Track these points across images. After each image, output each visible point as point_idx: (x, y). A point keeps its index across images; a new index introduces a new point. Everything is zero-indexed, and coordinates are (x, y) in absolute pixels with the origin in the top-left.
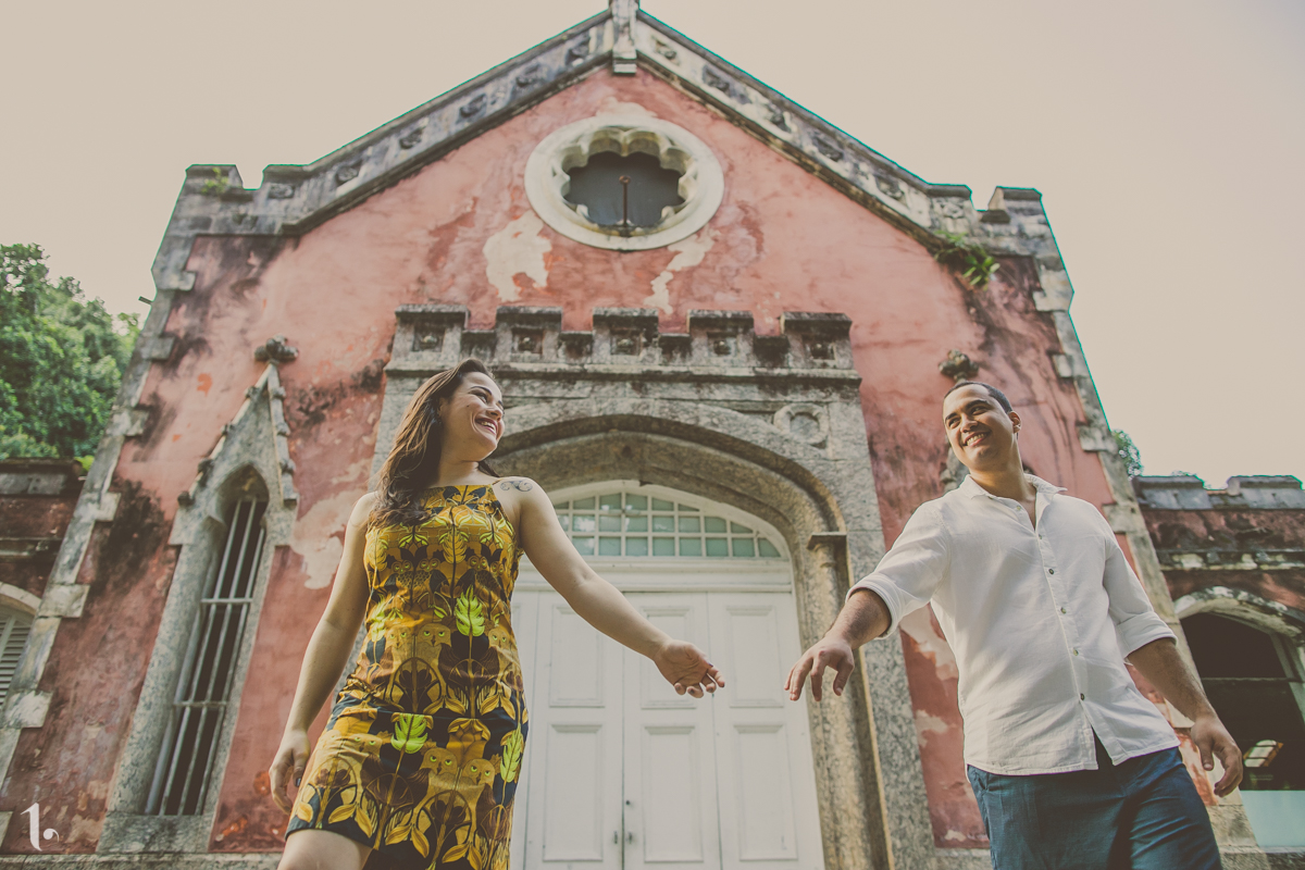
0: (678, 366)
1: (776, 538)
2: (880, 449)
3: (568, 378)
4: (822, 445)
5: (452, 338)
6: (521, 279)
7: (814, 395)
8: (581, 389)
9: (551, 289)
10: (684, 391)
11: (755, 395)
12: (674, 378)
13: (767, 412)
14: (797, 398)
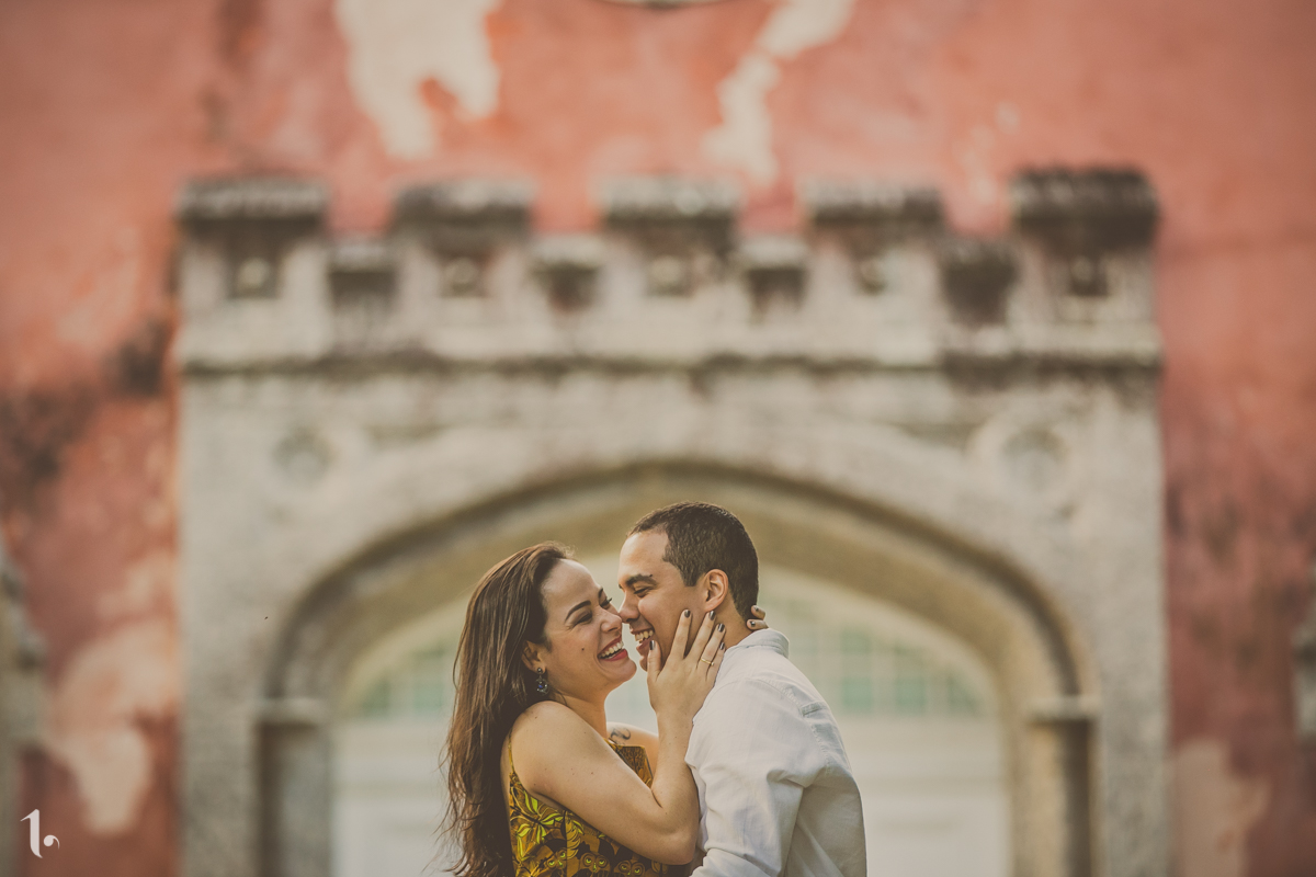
0: (783, 331)
1: (974, 675)
2: (1192, 510)
3: (552, 369)
4: (1066, 513)
5: (305, 269)
6: (435, 93)
7: (1062, 394)
8: (582, 392)
9: (505, 124)
10: (791, 392)
11: (938, 400)
12: (774, 365)
13: (957, 434)
14: (1022, 406)
